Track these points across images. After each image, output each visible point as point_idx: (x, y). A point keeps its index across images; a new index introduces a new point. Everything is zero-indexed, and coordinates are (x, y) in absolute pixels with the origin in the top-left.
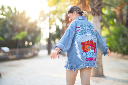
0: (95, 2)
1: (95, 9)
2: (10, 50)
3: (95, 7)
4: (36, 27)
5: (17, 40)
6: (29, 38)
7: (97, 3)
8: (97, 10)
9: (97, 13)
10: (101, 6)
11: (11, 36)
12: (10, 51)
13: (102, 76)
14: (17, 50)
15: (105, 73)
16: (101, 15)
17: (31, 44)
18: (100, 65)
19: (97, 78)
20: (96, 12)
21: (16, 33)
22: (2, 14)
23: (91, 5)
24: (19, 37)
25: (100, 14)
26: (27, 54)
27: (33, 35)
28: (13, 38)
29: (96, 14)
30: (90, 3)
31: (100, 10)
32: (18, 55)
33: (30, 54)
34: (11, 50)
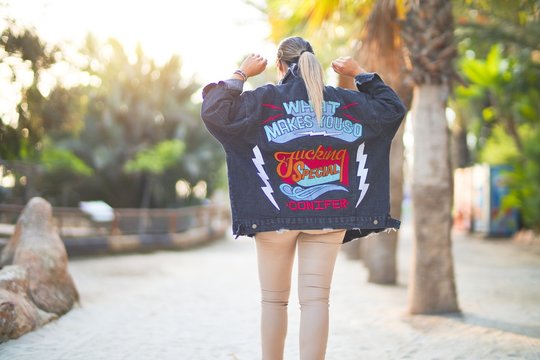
0: (427, 35)
1: (426, 61)
2: (115, 212)
3: (425, 52)
5: (145, 176)
6: (193, 168)
7: (433, 37)
8: (431, 65)
9: (432, 77)
10: (447, 51)
11: (121, 159)
12: (116, 217)
14: (144, 215)
19: (431, 320)
20: (427, 71)
21: (142, 147)
23: (409, 45)
24: (151, 160)
25: (445, 79)
27: (207, 154)
28: (130, 167)
29: (428, 79)
30: (409, 38)
31: (442, 64)
32: (148, 233)
34: (118, 214)
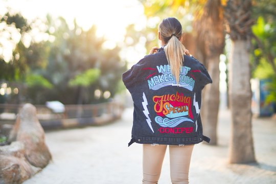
0: (238, 13)
1: (238, 27)
2: (65, 107)
3: (237, 23)
4: (118, 59)
5: (79, 88)
6: (105, 83)
7: (242, 15)
8: (241, 30)
9: (241, 36)
10: (249, 22)
11: (67, 79)
13: (252, 161)
14: (80, 109)
15: (259, 157)
16: (251, 40)
17: (107, 94)
18: (248, 139)
19: (242, 167)
20: (238, 33)
21: (78, 73)
22: (48, 32)
23: (229, 19)
24: (83, 80)
25: (248, 37)
26: (99, 116)
27: (111, 76)
28: (72, 83)
29: (239, 37)
30: (228, 15)
31: (246, 29)
32: (82, 117)
33: (105, 117)
